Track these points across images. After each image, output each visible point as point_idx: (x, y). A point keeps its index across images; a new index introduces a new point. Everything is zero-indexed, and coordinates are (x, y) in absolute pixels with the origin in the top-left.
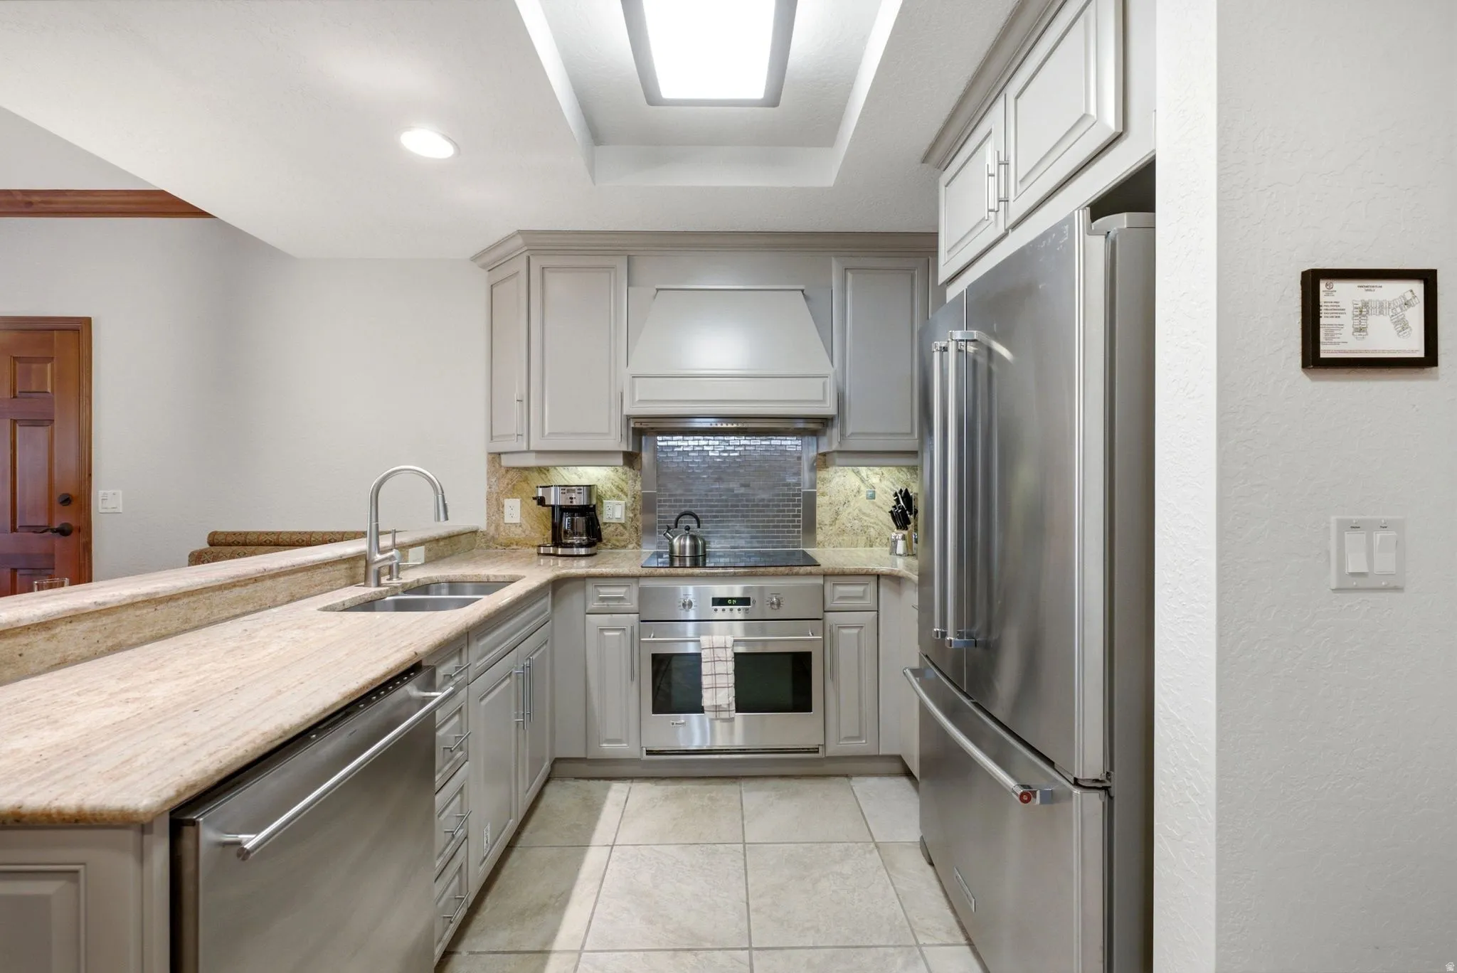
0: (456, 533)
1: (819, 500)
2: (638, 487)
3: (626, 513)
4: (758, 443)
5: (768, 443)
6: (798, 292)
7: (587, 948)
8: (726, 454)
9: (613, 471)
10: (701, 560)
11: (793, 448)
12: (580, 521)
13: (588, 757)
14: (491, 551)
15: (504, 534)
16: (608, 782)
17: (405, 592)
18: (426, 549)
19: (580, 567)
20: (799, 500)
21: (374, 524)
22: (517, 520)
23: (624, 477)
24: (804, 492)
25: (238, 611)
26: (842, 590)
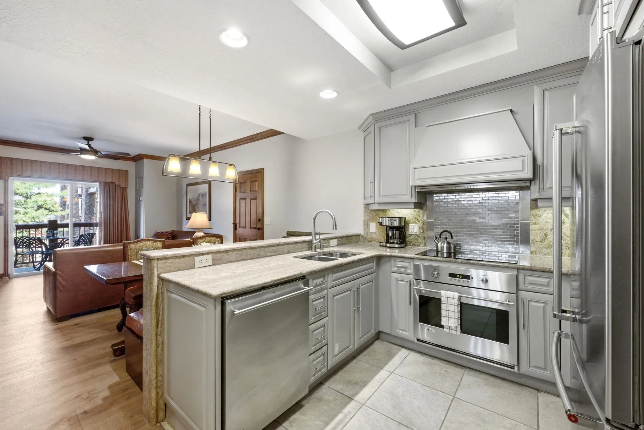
0: (350, 235)
1: (532, 227)
2: (425, 218)
3: (419, 230)
4: (490, 195)
5: (497, 195)
6: (508, 111)
7: (366, 404)
8: (471, 202)
9: (413, 211)
10: (452, 254)
11: (514, 197)
12: (397, 233)
13: (392, 334)
14: (365, 243)
15: (369, 237)
16: (401, 348)
17: (324, 255)
18: (337, 240)
19: (396, 252)
20: (517, 227)
21: (314, 230)
22: (374, 231)
23: (418, 214)
24: (521, 222)
25: (273, 254)
26: (530, 279)
